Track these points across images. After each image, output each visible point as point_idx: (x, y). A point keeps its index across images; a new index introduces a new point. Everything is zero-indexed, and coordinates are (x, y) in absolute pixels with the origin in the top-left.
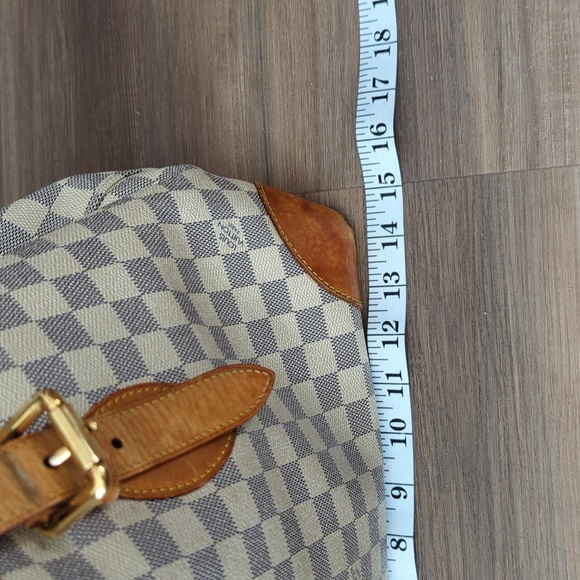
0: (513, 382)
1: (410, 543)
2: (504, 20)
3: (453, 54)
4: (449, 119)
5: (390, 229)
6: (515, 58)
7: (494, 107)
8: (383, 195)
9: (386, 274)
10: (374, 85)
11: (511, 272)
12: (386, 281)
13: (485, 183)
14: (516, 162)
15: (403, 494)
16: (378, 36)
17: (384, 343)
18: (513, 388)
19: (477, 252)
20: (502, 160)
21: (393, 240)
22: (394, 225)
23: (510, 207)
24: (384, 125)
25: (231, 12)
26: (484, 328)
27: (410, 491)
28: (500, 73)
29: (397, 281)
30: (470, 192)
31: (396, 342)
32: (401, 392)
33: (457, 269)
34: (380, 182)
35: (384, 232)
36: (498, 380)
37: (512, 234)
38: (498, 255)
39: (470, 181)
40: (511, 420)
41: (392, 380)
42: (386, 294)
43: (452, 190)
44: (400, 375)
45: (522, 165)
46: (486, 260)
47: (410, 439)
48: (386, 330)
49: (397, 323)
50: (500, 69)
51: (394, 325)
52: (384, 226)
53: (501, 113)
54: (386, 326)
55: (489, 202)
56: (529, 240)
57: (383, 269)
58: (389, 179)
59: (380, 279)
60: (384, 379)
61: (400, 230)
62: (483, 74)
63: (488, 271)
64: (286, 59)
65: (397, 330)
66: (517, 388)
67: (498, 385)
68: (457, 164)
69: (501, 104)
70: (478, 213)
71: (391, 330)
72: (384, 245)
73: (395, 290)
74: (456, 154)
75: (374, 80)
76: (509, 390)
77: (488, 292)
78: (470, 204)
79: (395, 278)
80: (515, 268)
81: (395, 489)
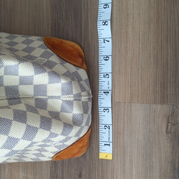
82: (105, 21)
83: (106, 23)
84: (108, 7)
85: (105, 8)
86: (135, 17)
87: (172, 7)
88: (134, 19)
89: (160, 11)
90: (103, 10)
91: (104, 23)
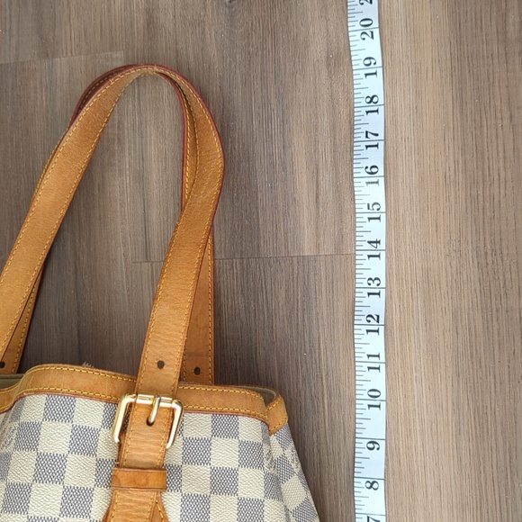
0: (324, 404)
1: (381, 483)
2: (321, 149)
3: (285, 169)
4: (281, 215)
5: (375, 245)
6: (327, 175)
7: (313, 208)
8: (370, 219)
9: (370, 279)
10: (367, 137)
11: (323, 325)
12: (370, 284)
13: (306, 262)
14: (327, 248)
15: (376, 446)
16: (368, 100)
17: (368, 331)
18: (324, 408)
19: (300, 310)
20: (318, 246)
21: (377, 253)
22: (378, 242)
23: (323, 280)
24: (376, 167)
25: (119, 122)
26: (304, 365)
27: (382, 444)
28: (317, 186)
29: (378, 285)
30: (296, 268)
31: (377, 331)
32: (379, 368)
33: (286, 322)
34: (369, 208)
35: (370, 247)
36: (313, 402)
37: (324, 299)
38: (314, 313)
39: (295, 260)
40: (322, 430)
41: (371, 359)
42: (369, 294)
43: (283, 265)
44: (378, 356)
45: (331, 251)
46: (306, 316)
47: (383, 405)
48: (369, 321)
49: (378, 316)
50: (317, 182)
51: (376, 318)
52: (370, 242)
53: (318, 214)
54: (369, 319)
55: (308, 275)
56: (335, 304)
57: (367, 275)
58: (376, 207)
59: (365, 282)
60: (365, 358)
61: (382, 246)
62: (306, 185)
63: (307, 324)
64: (162, 161)
65: (378, 322)
66: (326, 408)
67: (313, 406)
68: (286, 247)
69: (318, 207)
70: (301, 282)
71: (373, 322)
72: (369, 256)
73: (377, 291)
74: (286, 240)
75: (367, 132)
76: (321, 409)
77: (307, 339)
78: (295, 276)
79: (377, 282)
80: (326, 323)
81: (370, 442)
82: (371, 481)
83: (375, 486)
84: (378, 449)
85: (369, 448)
86: (429, 493)
87: (509, 479)
88: (427, 497)
89: (483, 485)
90: (366, 453)
91: (368, 485)
